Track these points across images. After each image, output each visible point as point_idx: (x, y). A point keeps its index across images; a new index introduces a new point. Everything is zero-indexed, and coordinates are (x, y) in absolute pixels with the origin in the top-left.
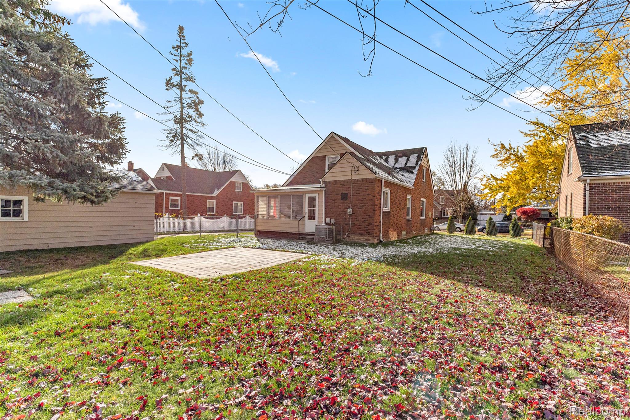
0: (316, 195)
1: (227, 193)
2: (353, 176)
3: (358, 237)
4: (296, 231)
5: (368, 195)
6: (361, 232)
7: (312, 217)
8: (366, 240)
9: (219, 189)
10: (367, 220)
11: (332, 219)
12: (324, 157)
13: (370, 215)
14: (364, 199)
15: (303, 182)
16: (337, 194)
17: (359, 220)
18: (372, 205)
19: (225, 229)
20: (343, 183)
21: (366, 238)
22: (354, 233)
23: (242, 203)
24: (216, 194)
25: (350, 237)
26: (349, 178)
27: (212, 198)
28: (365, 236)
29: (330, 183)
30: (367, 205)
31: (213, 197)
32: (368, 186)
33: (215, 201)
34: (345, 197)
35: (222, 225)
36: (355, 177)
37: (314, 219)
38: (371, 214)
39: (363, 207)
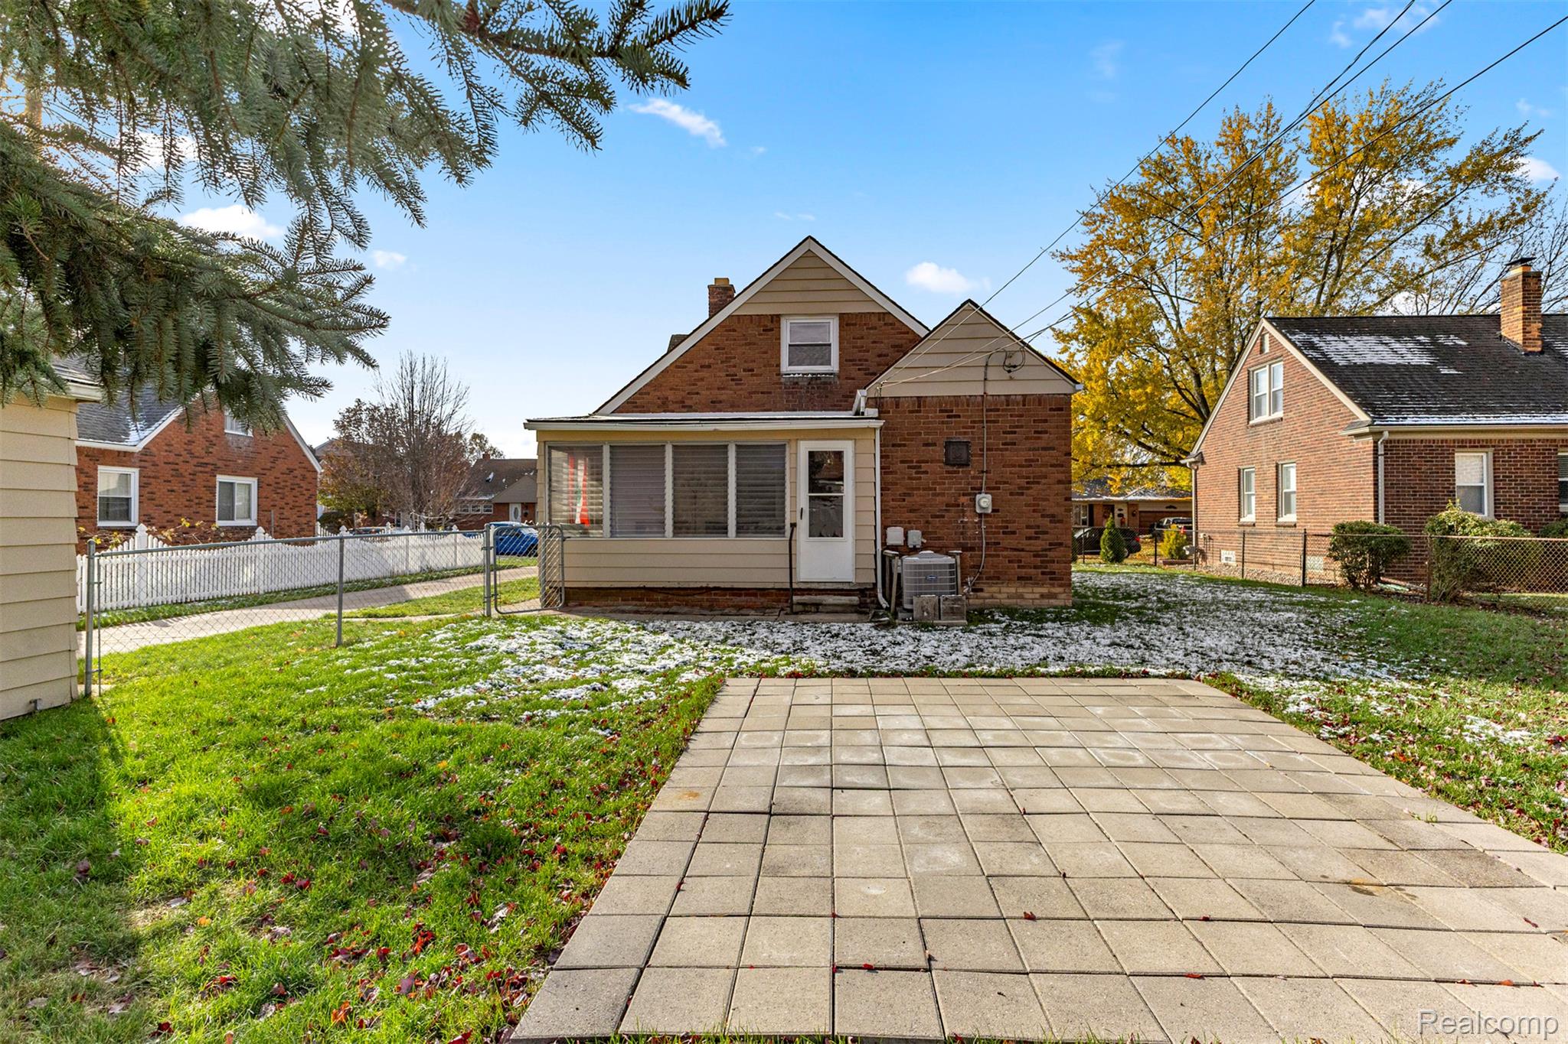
0: (847, 447)
1: (190, 442)
2: (989, 384)
3: (1013, 590)
5: (1044, 449)
6: (1023, 572)
7: (826, 523)
8: (1042, 596)
9: (151, 421)
10: (1046, 533)
11: (911, 533)
12: (776, 319)
13: (1053, 516)
14: (1029, 463)
16: (927, 445)
17: (1014, 533)
18: (1060, 482)
20: (950, 408)
21: (1044, 590)
22: (996, 578)
23: (253, 481)
24: (137, 439)
25: (981, 590)
26: (977, 390)
27: (121, 458)
28: (1037, 584)
29: (897, 406)
30: (1043, 481)
31: (125, 453)
32: (1046, 421)
33: (134, 473)
34: (957, 457)
36: (996, 389)
37: (837, 532)
38: (1058, 511)
39: (1028, 489)
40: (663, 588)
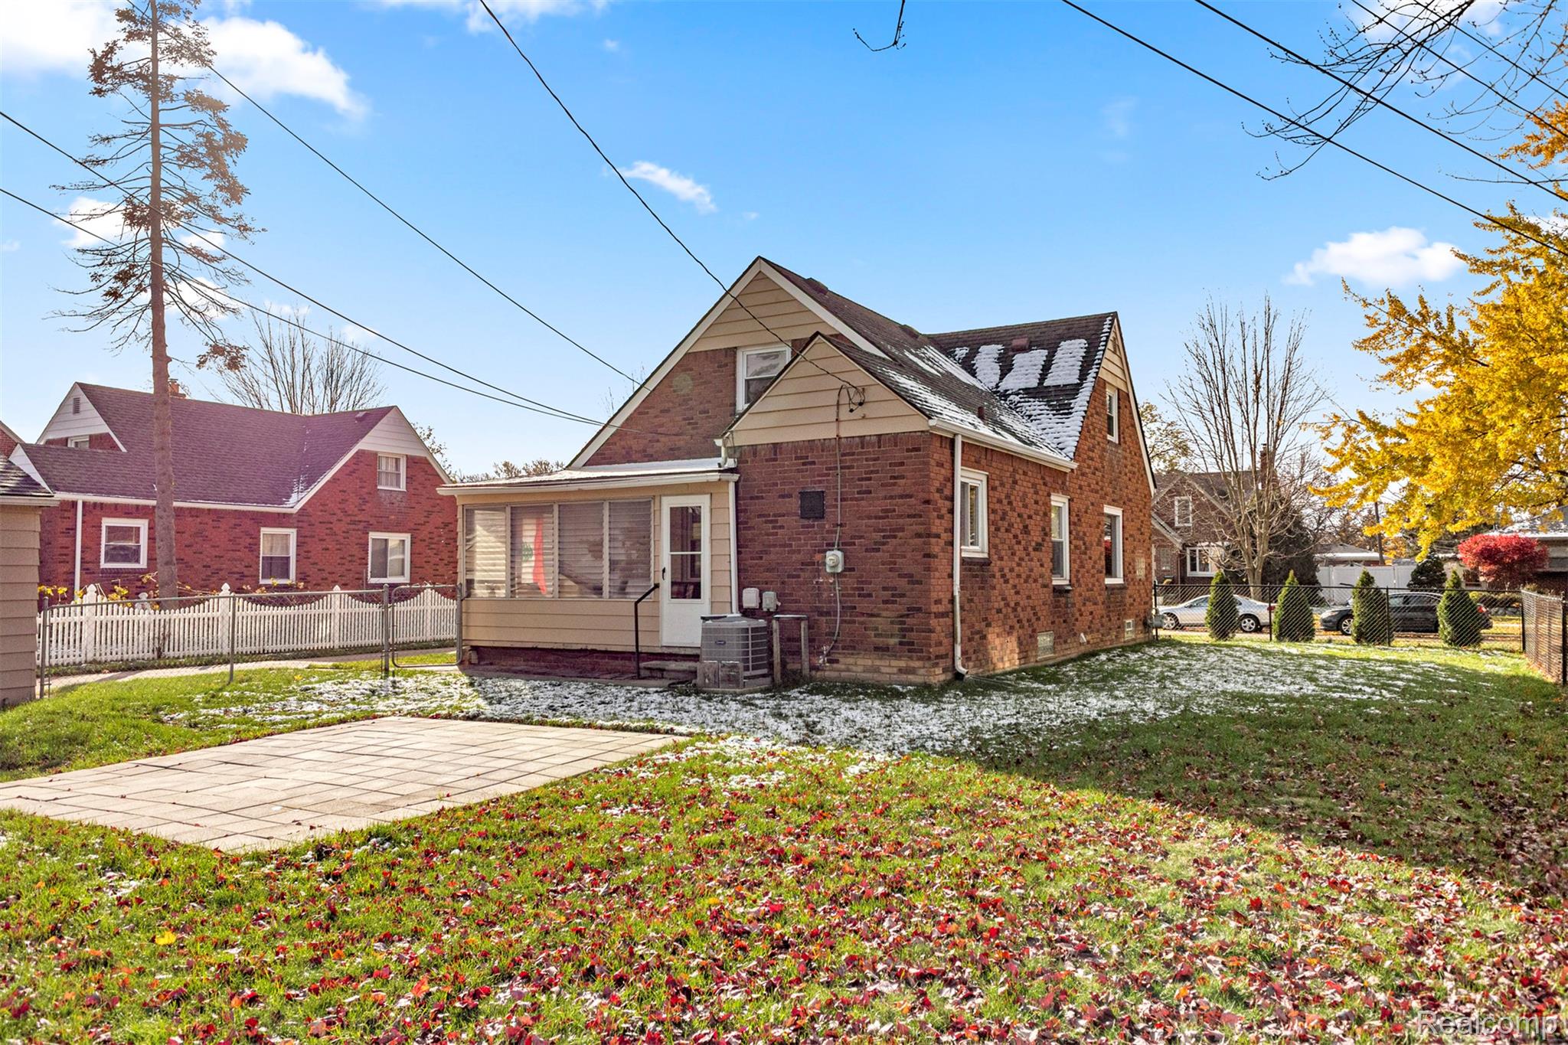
0: (703, 502)
1: (344, 501)
2: (842, 425)
3: (869, 662)
4: (624, 642)
5: (901, 497)
6: (880, 641)
7: (687, 587)
8: (901, 671)
9: (310, 482)
10: (903, 595)
11: (766, 594)
12: (732, 352)
13: (911, 576)
14: (886, 513)
15: (650, 451)
16: (783, 496)
17: (870, 595)
18: (919, 535)
19: (337, 643)
20: (805, 453)
21: (902, 664)
22: (852, 648)
23: (407, 537)
24: (297, 501)
25: (837, 661)
26: (828, 433)
27: (281, 520)
28: (895, 657)
29: (755, 454)
30: (900, 534)
31: (285, 515)
32: (902, 464)
33: (292, 533)
34: (813, 507)
35: (323, 629)
36: (852, 429)
37: (697, 594)
38: (916, 570)
39: (884, 544)
40: (552, 649)
